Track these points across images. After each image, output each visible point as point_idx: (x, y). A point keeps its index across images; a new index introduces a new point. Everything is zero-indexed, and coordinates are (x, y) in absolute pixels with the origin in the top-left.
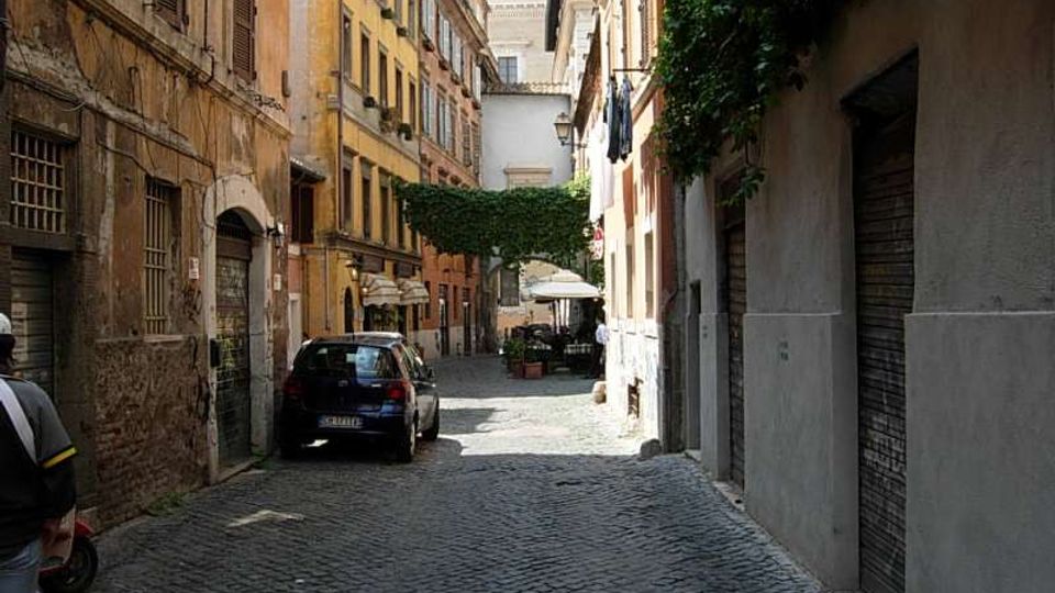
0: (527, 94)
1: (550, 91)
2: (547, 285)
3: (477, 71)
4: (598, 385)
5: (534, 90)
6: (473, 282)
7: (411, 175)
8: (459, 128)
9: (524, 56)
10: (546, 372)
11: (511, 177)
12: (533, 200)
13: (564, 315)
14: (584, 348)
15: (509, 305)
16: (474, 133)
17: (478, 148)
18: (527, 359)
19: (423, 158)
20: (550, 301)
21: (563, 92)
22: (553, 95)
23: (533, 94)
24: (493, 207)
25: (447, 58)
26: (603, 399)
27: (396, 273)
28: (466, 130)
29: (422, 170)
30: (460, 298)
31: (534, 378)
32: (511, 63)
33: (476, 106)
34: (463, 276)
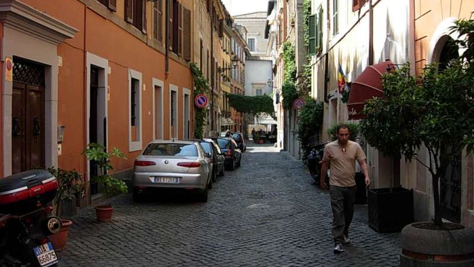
0: (258, 60)
1: (266, 59)
2: (265, 121)
3: (244, 54)
4: (276, 143)
5: (261, 58)
6: (242, 118)
7: (228, 91)
8: (239, 73)
9: (257, 38)
10: (264, 143)
11: (254, 85)
12: (261, 99)
13: (269, 128)
14: (274, 137)
15: (251, 124)
16: (243, 74)
17: (244, 77)
18: (260, 139)
19: (231, 85)
20: (266, 125)
21: (270, 59)
22: (267, 60)
23: (260, 60)
24: (251, 101)
25: (233, 51)
26: (276, 146)
27: (226, 118)
28: (241, 74)
29: (231, 88)
30: (239, 122)
31: (262, 144)
32: (253, 41)
33: (244, 65)
34: (240, 116)
